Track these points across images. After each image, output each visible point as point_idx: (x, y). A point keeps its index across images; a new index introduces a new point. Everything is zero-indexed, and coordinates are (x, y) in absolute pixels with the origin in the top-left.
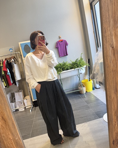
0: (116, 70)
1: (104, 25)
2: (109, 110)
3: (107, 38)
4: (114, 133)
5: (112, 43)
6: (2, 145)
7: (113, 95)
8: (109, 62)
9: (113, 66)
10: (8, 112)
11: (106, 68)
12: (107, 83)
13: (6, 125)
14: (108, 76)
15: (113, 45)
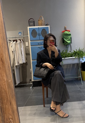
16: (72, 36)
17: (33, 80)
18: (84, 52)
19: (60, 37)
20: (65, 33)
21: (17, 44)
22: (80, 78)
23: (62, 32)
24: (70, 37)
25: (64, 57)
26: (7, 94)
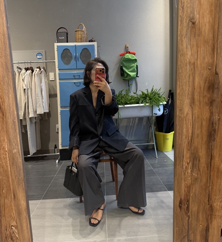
0: (196, 63)
3: (185, 6)
4: (183, 185)
5: (192, 15)
7: (186, 109)
8: (185, 46)
9: (191, 55)
11: (179, 56)
12: (178, 83)
13: (3, 122)
14: (180, 71)
15: (193, 18)
16: (138, 63)
17: (60, 148)
18: (161, 94)
19: (116, 65)
20: (126, 57)
21: (33, 76)
22: (154, 145)
23: (120, 56)
24: (135, 66)
25: (122, 104)
26: (8, 177)
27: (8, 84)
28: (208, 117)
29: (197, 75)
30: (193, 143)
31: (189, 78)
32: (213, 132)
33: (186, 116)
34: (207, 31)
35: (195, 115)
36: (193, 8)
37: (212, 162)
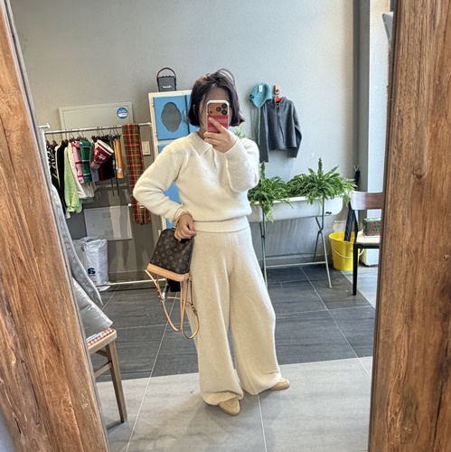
0: (420, 250)
1: (400, 102)
2: (379, 371)
3: (404, 145)
4: (386, 447)
5: (416, 164)
6: (42, 416)
7: (398, 329)
8: (400, 221)
9: (412, 236)
10: (70, 326)
11: (388, 240)
12: (384, 286)
13: (59, 362)
14: (389, 266)
15: (420, 168)
26: (78, 444)
27: (62, 300)
28: (438, 340)
29: (420, 270)
30: (408, 382)
31: (406, 276)
32: (445, 364)
33: (397, 341)
34: (445, 191)
35: (413, 337)
36: (421, 149)
37: (441, 412)
